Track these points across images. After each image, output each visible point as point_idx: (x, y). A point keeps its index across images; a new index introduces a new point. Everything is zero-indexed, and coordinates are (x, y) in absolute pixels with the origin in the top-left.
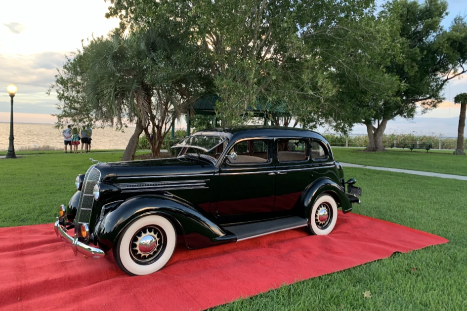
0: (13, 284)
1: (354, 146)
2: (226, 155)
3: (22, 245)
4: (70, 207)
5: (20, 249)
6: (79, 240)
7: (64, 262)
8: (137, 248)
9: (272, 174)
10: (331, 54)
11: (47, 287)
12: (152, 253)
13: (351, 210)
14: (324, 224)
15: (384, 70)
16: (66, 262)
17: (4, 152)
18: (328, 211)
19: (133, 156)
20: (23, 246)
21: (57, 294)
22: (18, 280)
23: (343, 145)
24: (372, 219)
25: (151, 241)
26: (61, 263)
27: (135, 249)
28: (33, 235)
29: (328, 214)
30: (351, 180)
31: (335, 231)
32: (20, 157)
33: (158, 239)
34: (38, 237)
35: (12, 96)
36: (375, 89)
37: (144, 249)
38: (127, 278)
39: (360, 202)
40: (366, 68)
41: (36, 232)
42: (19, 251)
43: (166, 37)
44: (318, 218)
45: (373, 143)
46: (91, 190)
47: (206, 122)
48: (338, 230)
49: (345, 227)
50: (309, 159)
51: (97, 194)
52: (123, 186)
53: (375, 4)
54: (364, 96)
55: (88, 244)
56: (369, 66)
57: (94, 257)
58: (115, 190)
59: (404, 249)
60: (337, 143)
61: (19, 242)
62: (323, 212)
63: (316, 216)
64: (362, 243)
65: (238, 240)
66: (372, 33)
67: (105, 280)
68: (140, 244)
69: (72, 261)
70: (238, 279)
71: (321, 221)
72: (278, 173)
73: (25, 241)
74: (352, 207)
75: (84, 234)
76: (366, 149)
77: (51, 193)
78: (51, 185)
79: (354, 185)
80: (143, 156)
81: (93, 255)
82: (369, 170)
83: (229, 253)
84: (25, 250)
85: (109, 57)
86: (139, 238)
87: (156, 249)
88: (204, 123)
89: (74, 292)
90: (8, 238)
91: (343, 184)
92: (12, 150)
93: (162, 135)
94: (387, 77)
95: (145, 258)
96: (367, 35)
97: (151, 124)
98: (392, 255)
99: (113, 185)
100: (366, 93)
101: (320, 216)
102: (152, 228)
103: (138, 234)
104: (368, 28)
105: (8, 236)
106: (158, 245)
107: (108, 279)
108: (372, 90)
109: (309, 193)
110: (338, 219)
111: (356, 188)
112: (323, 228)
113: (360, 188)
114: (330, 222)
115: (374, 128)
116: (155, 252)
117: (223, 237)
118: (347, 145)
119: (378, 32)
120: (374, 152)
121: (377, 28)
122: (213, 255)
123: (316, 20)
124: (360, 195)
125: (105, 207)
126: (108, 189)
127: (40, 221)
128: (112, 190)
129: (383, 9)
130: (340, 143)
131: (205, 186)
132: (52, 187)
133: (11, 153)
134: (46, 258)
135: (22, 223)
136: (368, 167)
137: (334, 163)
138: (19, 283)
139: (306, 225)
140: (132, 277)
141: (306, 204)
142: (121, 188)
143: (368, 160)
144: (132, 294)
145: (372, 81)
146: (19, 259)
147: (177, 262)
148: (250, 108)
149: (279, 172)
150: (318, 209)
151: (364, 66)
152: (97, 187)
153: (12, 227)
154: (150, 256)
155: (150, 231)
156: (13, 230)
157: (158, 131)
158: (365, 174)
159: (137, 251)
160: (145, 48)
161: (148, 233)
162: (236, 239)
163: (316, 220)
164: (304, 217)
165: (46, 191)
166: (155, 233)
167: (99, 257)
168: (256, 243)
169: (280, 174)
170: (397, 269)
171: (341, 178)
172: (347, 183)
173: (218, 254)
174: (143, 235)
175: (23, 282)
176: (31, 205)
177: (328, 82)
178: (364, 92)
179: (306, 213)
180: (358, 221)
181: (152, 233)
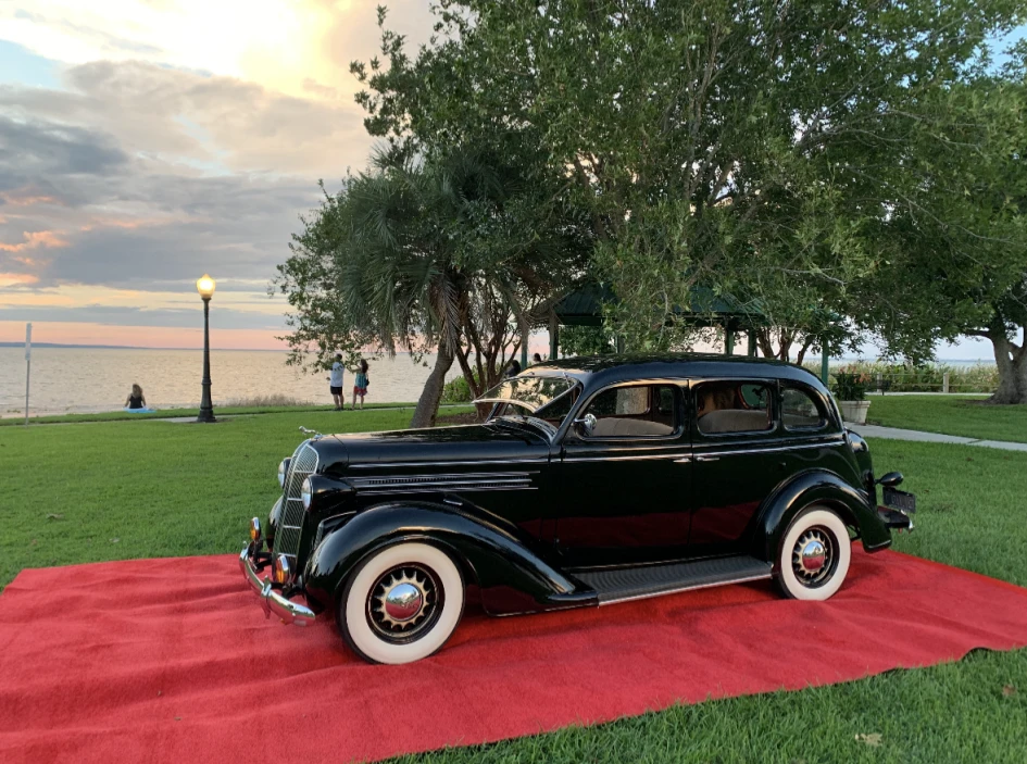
0: (154, 666)
1: (965, 392)
2: (576, 420)
3: (186, 592)
4: (272, 521)
5: (181, 600)
6: (272, 588)
7: (250, 630)
8: (383, 609)
9: (684, 461)
10: (875, 176)
11: (211, 674)
12: (413, 621)
13: (889, 545)
14: (816, 575)
15: (1015, 207)
16: (254, 629)
17: (194, 409)
18: (827, 545)
19: (433, 417)
20: (187, 595)
21: (227, 690)
22: (163, 657)
23: (934, 389)
24: (944, 567)
25: (412, 596)
26: (246, 630)
27: (378, 610)
28: (208, 575)
29: (828, 554)
30: (891, 475)
31: (843, 592)
32: (223, 420)
33: (425, 593)
34: (216, 579)
35: (206, 300)
36: (990, 254)
37: (398, 610)
38: (361, 668)
39: (911, 526)
40: (966, 205)
41: (215, 568)
42: (178, 604)
43: (495, 162)
44: (800, 561)
45: (1011, 384)
46: (298, 492)
47: (598, 341)
48: (852, 590)
49: (872, 584)
50: (775, 427)
51: (307, 499)
52: (361, 483)
53: (988, 49)
54: (961, 272)
55: (288, 596)
56: (971, 199)
57: (297, 622)
58: (348, 490)
59: (1002, 640)
60: (920, 385)
61: (181, 587)
62: (813, 547)
63: (795, 556)
64: (899, 622)
65: (602, 603)
66: (973, 120)
67: (319, 668)
68: (388, 600)
69: (266, 628)
70: (582, 686)
71: (810, 567)
72: (699, 459)
73: (193, 586)
74: (890, 538)
75: (281, 577)
76: (992, 398)
77: (261, 493)
78: (265, 477)
79: (898, 488)
80: (461, 417)
81: (294, 618)
82: (986, 451)
83: (580, 628)
84: (189, 603)
85: (381, 213)
86: (387, 589)
87: (421, 613)
88: (595, 344)
89: (255, 687)
90: (164, 579)
91: (870, 485)
92: (208, 406)
93: (497, 371)
94: (1020, 224)
95: (398, 629)
96: (959, 126)
97: (474, 349)
98: (968, 655)
99: (342, 481)
100: (967, 265)
101: (805, 556)
102: (414, 570)
103: (385, 579)
104: (962, 109)
105: (166, 574)
106: (425, 603)
107: (326, 667)
108: (982, 256)
109: (777, 503)
110: (851, 565)
111: (904, 493)
112: (813, 586)
113: (911, 495)
114: (831, 572)
115: (1015, 347)
116: (420, 620)
117: (566, 594)
118: (946, 388)
119: (990, 116)
120: (1012, 406)
121: (985, 107)
122: (546, 632)
123: (835, 99)
124: (913, 511)
125: (325, 523)
126: (329, 489)
127: (228, 547)
128: (339, 490)
129: (1009, 59)
130: (929, 384)
131: (530, 484)
132: (266, 481)
133: (207, 413)
134: (222, 619)
135: (196, 550)
136: (984, 443)
137: (844, 435)
138: (163, 664)
139: (769, 575)
140: (372, 667)
141: (769, 529)
142: (357, 486)
143: (993, 425)
144: (362, 699)
145: (982, 235)
146: (175, 619)
147: (468, 641)
148: (676, 310)
149: (700, 456)
150: (801, 539)
151: (958, 200)
152: (307, 484)
153: (176, 558)
154: (410, 627)
155: (410, 576)
156: (177, 563)
157: (488, 364)
158: (969, 460)
159: (382, 615)
160: (451, 191)
161: (405, 579)
162: (596, 600)
163: (795, 566)
164: (764, 559)
165: (253, 489)
166: (419, 580)
167: (304, 623)
168: (645, 609)
169: (701, 461)
170: (970, 687)
171: (862, 469)
172: (879, 481)
173: (559, 630)
174: (395, 582)
175: (172, 662)
176: (219, 517)
177: (855, 245)
178: (964, 264)
179: (769, 550)
180: (906, 571)
181: (414, 580)
